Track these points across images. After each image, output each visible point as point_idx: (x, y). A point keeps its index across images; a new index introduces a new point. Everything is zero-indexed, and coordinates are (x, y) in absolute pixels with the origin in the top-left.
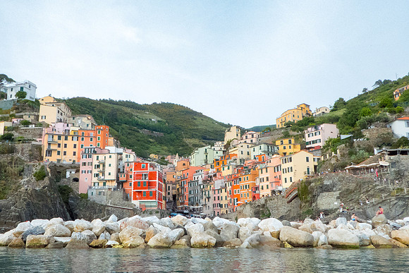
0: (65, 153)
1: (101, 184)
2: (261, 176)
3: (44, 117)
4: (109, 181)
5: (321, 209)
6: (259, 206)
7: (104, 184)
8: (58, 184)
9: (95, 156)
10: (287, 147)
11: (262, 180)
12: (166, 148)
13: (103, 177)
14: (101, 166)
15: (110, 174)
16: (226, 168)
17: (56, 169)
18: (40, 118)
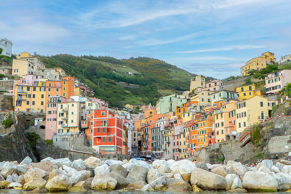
0: (34, 103)
1: (65, 131)
2: (217, 122)
3: (16, 71)
4: (72, 128)
5: (271, 152)
6: (213, 150)
7: (68, 131)
8: (27, 131)
9: (59, 105)
10: (247, 93)
11: (217, 125)
12: (140, 98)
13: (66, 125)
14: (65, 114)
15: (72, 121)
16: (186, 115)
17: (25, 117)
18: (13, 71)
